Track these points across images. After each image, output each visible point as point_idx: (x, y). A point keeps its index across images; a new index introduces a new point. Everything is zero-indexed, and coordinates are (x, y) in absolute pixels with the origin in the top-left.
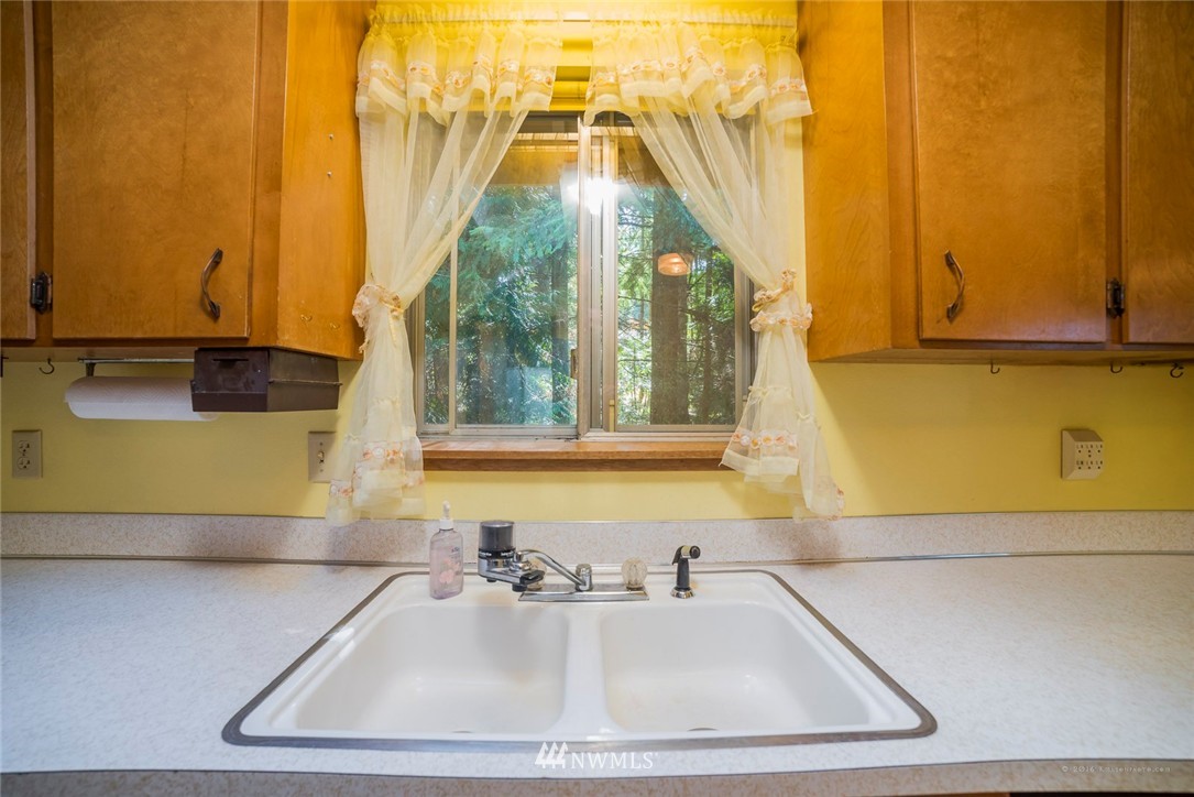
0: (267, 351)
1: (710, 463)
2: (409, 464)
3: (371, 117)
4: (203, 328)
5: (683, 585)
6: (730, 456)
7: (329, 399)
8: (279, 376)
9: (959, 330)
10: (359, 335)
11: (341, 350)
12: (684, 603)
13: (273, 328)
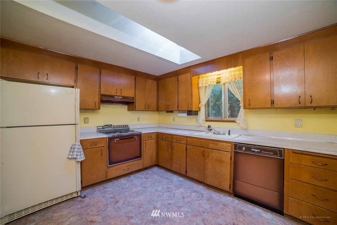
0: (192, 111)
1: (234, 122)
2: (204, 121)
3: (200, 87)
4: (188, 109)
5: (229, 134)
6: (236, 121)
7: (197, 114)
8: (193, 113)
9: (250, 107)
10: (200, 108)
11: (198, 110)
12: (229, 136)
13: (192, 109)
